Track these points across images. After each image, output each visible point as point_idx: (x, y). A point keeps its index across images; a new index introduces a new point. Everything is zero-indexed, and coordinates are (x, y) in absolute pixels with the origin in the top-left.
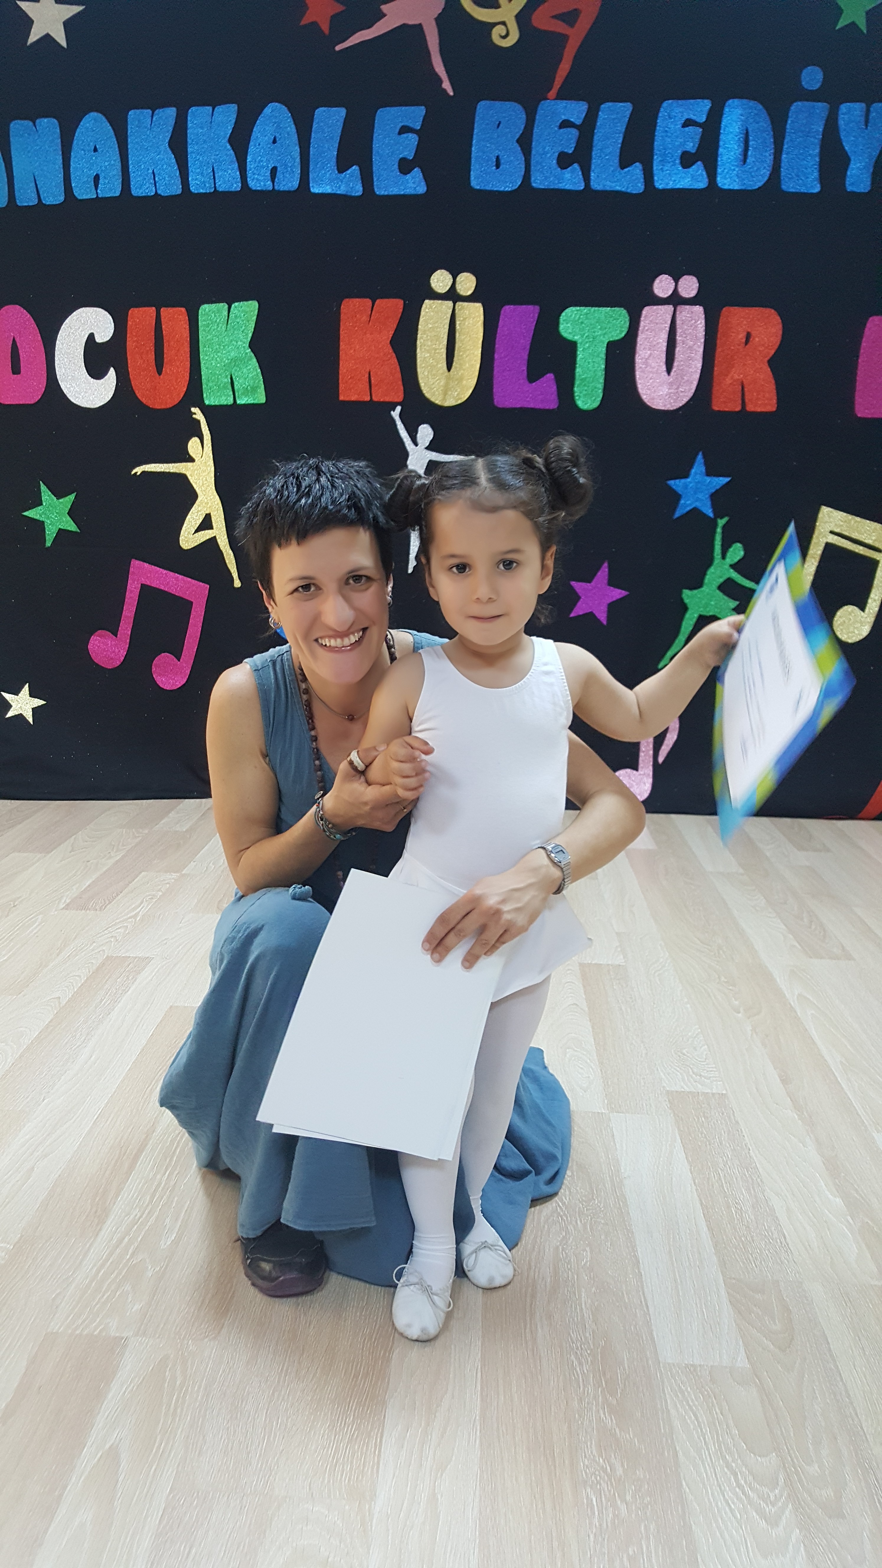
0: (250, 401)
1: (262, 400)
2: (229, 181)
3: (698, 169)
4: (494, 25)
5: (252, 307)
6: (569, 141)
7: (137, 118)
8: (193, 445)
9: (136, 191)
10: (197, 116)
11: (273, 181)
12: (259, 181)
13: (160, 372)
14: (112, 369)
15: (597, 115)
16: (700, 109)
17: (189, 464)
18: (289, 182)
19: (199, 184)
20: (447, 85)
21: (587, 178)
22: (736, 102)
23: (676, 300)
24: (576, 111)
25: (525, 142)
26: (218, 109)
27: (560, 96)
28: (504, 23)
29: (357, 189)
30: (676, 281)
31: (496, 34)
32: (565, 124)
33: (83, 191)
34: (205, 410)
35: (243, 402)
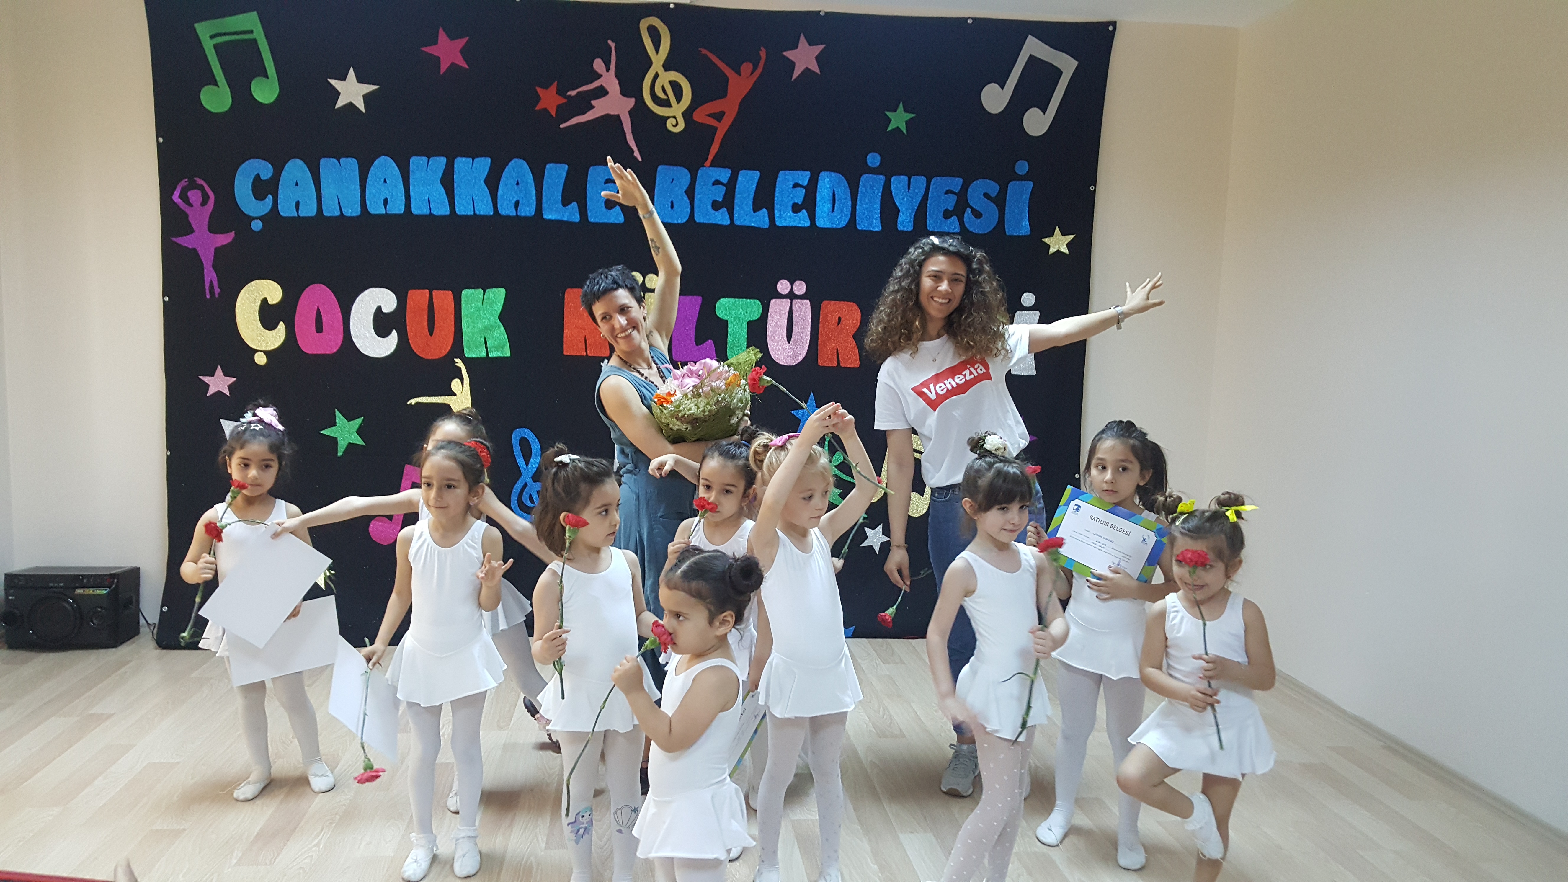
0: (500, 354)
1: (508, 354)
2: (485, 208)
3: (804, 213)
4: (669, 117)
5: (502, 292)
6: (719, 193)
7: (416, 163)
8: (455, 384)
9: (415, 211)
10: (461, 163)
11: (516, 210)
12: (507, 209)
13: (431, 334)
14: (394, 332)
15: (737, 179)
16: (804, 177)
17: (453, 398)
18: (528, 210)
19: (463, 208)
20: (637, 154)
21: (731, 218)
22: (827, 173)
23: (791, 296)
24: (724, 175)
25: (690, 193)
26: (477, 160)
27: (713, 165)
28: (674, 117)
29: (576, 218)
30: (792, 284)
31: (669, 124)
32: (717, 183)
33: (376, 208)
34: (465, 361)
35: (495, 355)
